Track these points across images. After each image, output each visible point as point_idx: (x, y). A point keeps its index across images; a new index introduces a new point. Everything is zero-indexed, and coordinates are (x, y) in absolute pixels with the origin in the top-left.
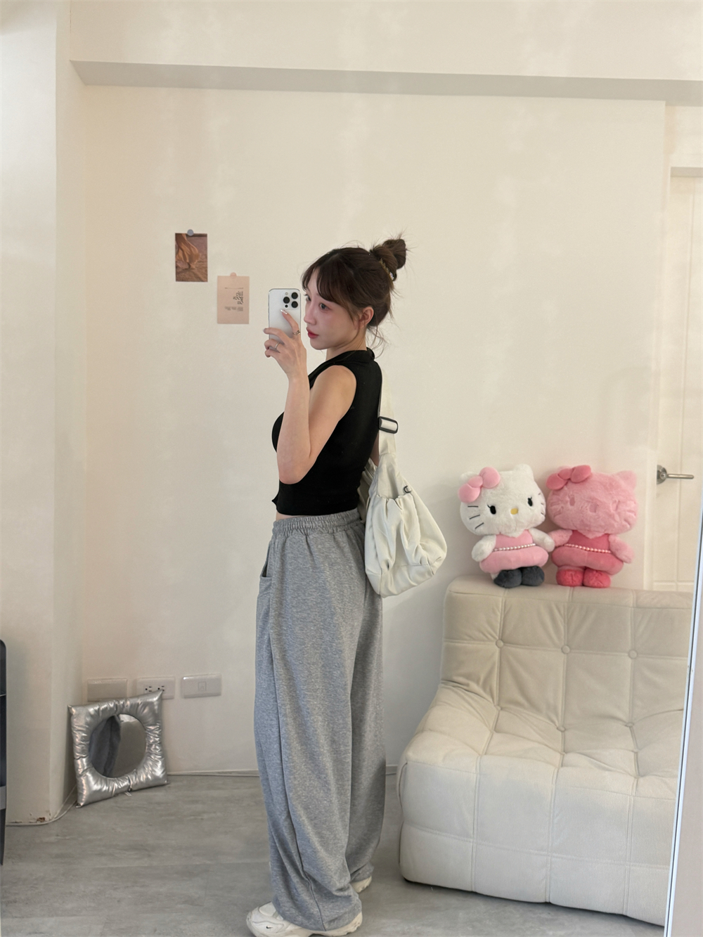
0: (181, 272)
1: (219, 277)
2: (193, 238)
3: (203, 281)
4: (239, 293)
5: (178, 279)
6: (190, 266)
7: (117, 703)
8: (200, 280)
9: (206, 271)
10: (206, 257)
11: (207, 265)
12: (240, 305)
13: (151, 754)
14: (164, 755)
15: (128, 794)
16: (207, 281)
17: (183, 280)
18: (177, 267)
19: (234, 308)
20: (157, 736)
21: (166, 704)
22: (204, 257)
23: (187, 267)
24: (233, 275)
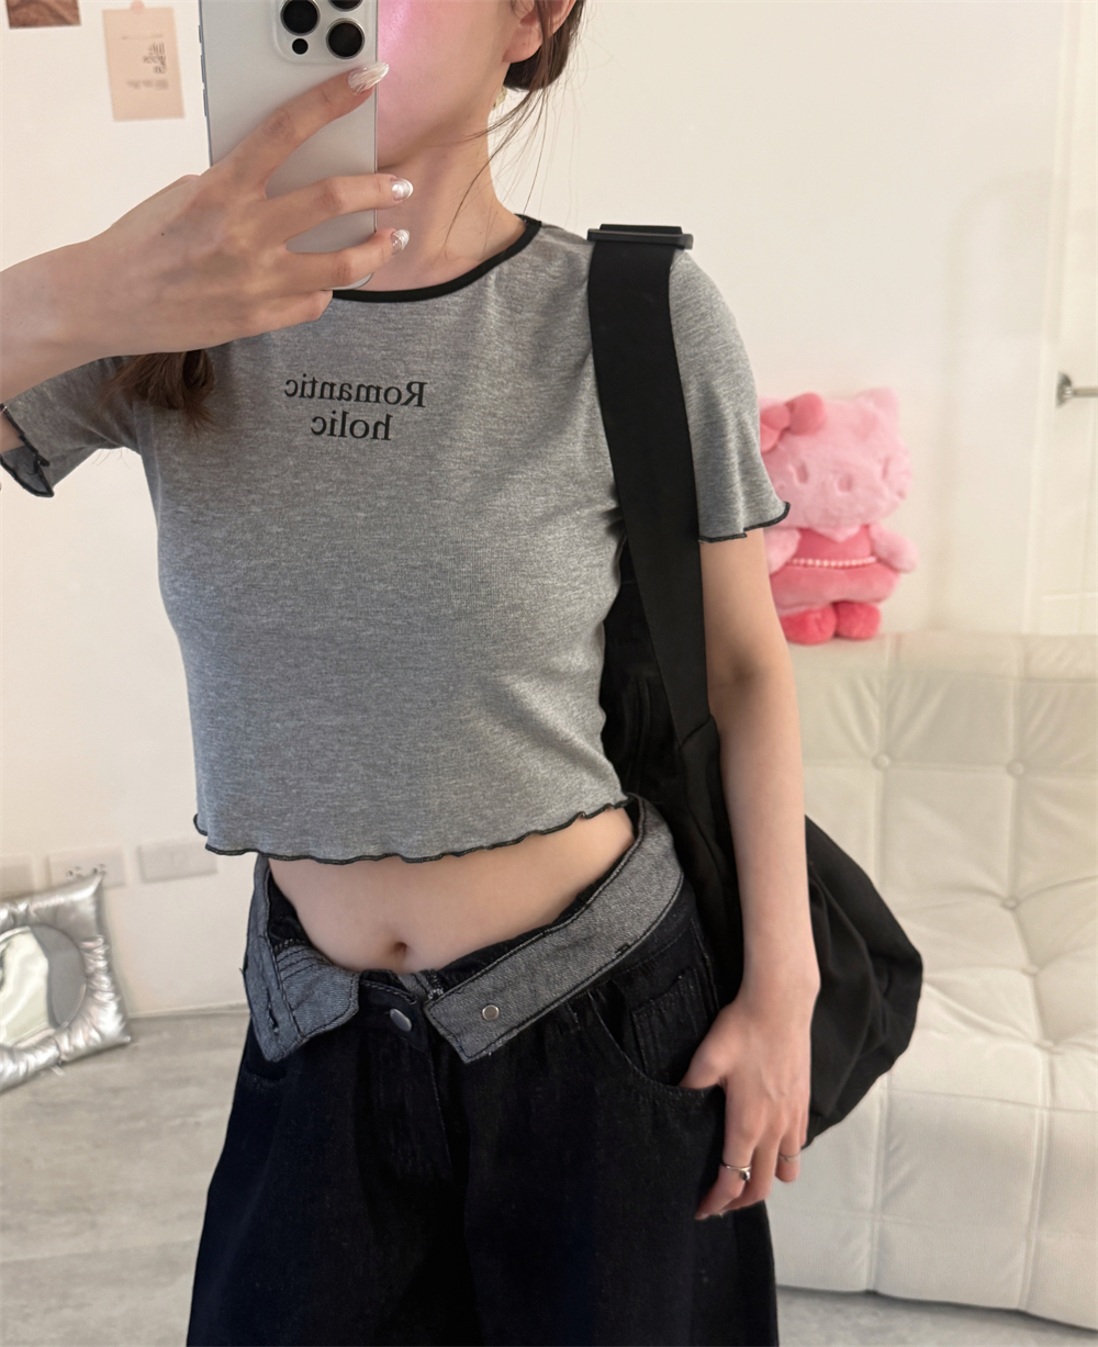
0: (18, 6)
1: (105, 13)
3: (70, 24)
4: (154, 48)
5: (15, 22)
8: (61, 20)
9: (75, 1)
12: (160, 76)
13: (91, 992)
14: (117, 990)
15: (58, 1071)
16: (79, 24)
17: (25, 25)
19: (148, 83)
20: (101, 958)
21: (111, 897)
24: (138, 8)
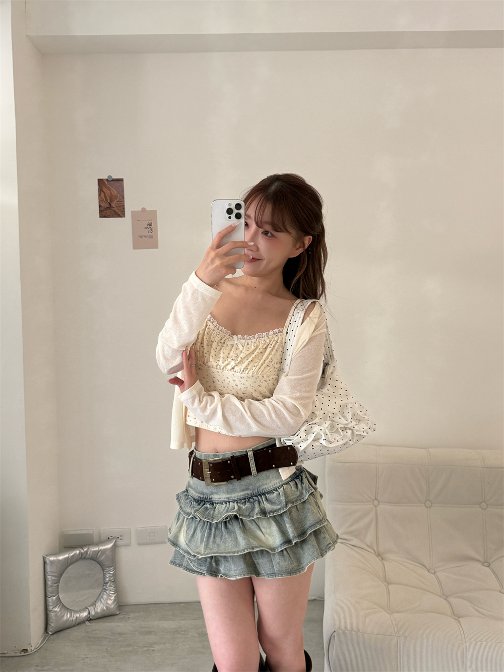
0: (103, 210)
1: (132, 212)
2: (112, 182)
3: (121, 217)
4: (149, 224)
5: (102, 216)
6: (110, 205)
7: (82, 551)
8: (119, 216)
9: (124, 208)
10: (123, 198)
11: (124, 204)
12: (151, 234)
15: (88, 623)
16: (125, 217)
17: (105, 217)
18: (100, 206)
19: (146, 236)
20: (111, 575)
22: (122, 197)
23: (109, 206)
24: (144, 210)
